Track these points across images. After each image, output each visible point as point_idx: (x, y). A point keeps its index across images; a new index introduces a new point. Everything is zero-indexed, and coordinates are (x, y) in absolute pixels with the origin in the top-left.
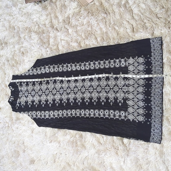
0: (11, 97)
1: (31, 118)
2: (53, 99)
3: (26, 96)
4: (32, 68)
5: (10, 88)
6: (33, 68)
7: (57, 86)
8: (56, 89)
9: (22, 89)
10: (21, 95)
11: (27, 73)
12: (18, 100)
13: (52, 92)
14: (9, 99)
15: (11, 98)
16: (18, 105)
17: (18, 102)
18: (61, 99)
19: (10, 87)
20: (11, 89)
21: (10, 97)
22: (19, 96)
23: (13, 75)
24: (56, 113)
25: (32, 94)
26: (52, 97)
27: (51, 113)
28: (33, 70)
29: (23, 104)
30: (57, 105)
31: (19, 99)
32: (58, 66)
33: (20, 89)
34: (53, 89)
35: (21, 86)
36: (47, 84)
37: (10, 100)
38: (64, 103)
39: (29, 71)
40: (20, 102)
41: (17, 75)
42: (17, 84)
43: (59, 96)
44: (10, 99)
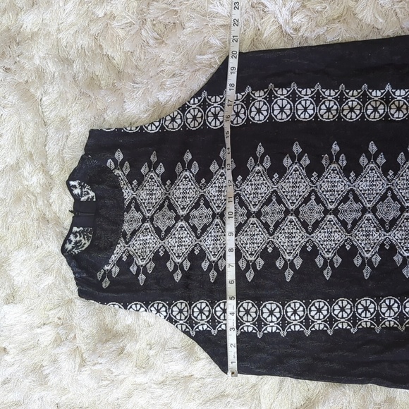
0: (75, 229)
1: (185, 332)
2: (305, 247)
3: (158, 231)
4: (198, 94)
5: (71, 188)
6: (205, 94)
7: (326, 186)
8: (318, 201)
9: (143, 195)
10: (135, 226)
11: (173, 119)
12: (119, 250)
13: (297, 212)
14: (65, 243)
15: (72, 237)
16: (110, 271)
17: (114, 258)
18: (348, 247)
19: (72, 183)
20: (77, 191)
21: (70, 232)
22: (126, 227)
23: (92, 132)
24: (319, 310)
25: (196, 222)
26: (300, 238)
27: (295, 312)
28: (204, 105)
29: (145, 267)
30: (327, 274)
31: (122, 243)
32: (342, 94)
33: (128, 193)
34: (307, 200)
35: (135, 182)
36: (276, 176)
37: (69, 246)
38: (363, 264)
39: (184, 108)
40: (130, 256)
41: (120, 130)
42: (117, 172)
43: (337, 236)
44: (67, 240)
